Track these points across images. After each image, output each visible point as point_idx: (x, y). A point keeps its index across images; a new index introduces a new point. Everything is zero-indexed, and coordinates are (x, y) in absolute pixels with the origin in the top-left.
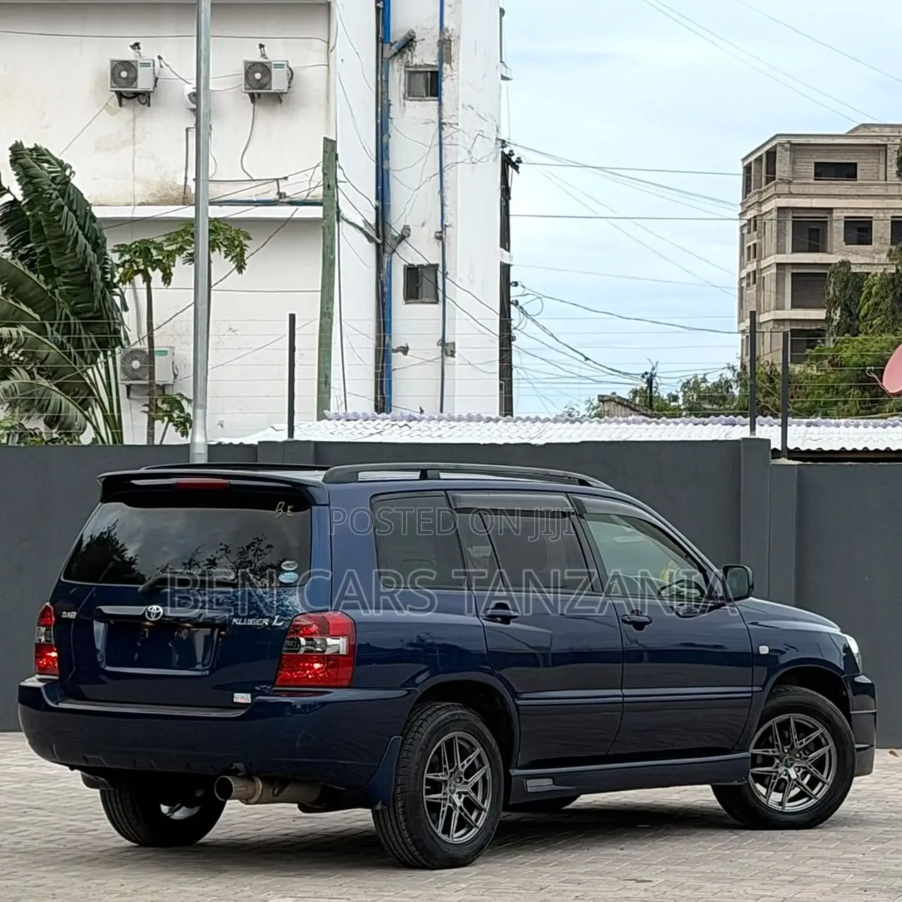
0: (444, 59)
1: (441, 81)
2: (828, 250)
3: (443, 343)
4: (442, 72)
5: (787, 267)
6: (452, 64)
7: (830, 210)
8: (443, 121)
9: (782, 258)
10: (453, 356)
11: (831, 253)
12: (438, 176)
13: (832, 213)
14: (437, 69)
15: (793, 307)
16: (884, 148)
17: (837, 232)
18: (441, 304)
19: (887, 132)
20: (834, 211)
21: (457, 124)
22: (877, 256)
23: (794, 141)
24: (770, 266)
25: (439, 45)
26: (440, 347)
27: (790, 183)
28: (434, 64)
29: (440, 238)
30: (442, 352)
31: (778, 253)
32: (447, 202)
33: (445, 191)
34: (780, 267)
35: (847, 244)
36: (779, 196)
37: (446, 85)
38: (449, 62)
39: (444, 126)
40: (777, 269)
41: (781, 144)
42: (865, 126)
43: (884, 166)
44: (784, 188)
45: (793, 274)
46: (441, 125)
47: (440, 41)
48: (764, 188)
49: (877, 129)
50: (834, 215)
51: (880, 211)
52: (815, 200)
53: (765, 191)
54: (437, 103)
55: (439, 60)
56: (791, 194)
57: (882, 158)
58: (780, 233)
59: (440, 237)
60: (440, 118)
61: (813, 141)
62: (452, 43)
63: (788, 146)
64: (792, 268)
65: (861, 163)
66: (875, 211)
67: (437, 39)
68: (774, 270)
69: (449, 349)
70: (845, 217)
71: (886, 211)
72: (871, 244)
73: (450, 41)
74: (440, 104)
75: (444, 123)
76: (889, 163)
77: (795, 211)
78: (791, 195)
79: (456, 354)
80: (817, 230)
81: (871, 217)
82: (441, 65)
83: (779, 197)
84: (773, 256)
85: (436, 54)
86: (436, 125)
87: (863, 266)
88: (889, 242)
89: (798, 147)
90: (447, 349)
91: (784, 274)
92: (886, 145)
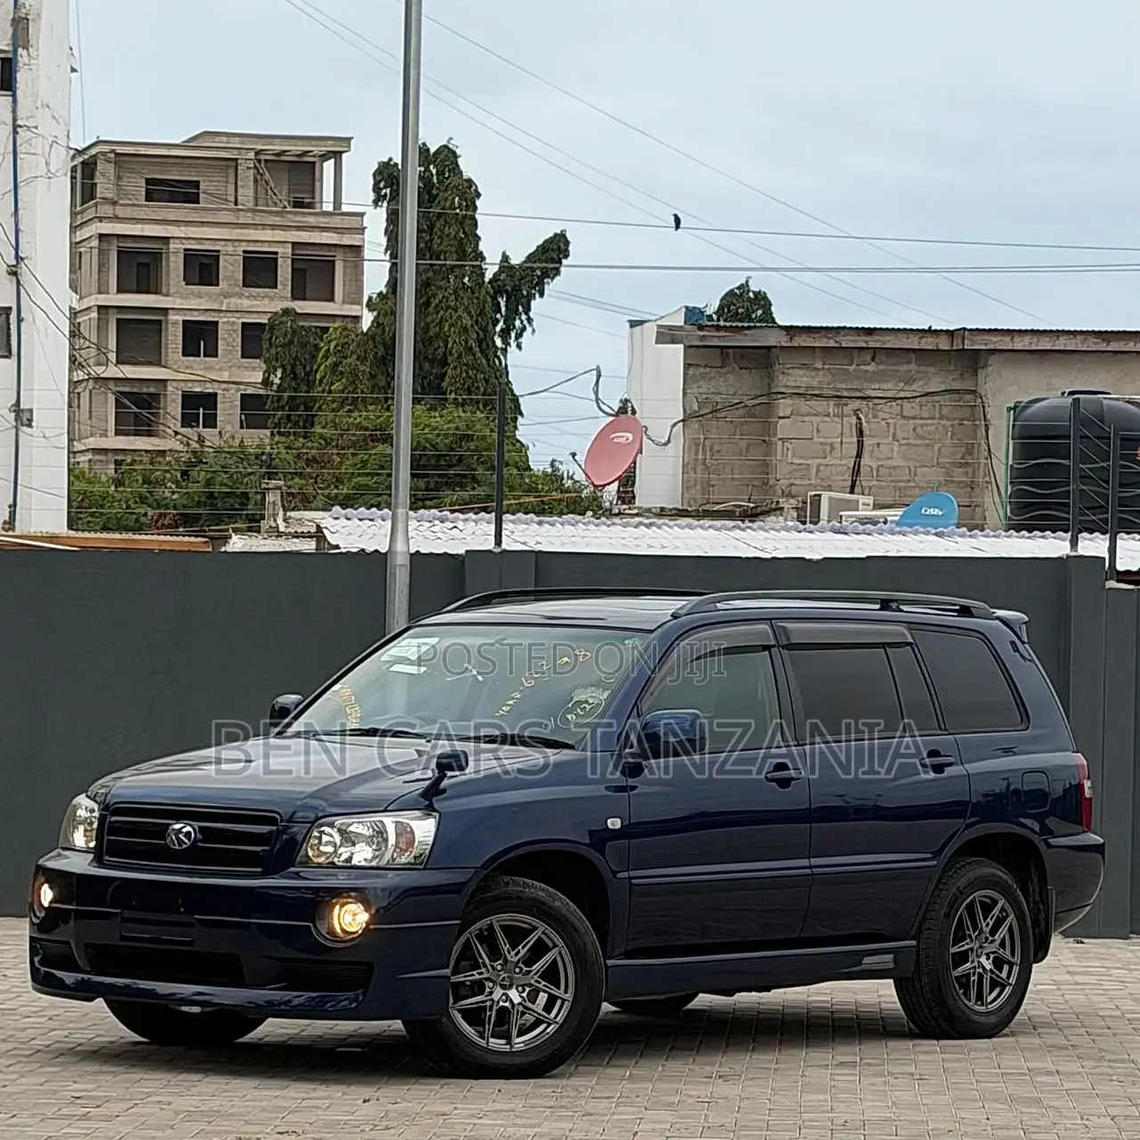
0: (21, 43)
1: (16, 72)
2: (164, 291)
3: (17, 409)
4: (17, 61)
5: (110, 310)
6: (30, 49)
7: (166, 240)
8: (19, 122)
9: (104, 300)
10: (30, 426)
11: (167, 295)
12: (12, 193)
13: (168, 244)
14: (10, 56)
15: (119, 362)
16: (232, 163)
17: (175, 266)
18: (14, 358)
19: (236, 143)
20: (171, 241)
21: (36, 127)
22: (225, 301)
23: (120, 150)
24: (89, 308)
25: (12, 25)
26: (13, 415)
27: (115, 203)
28: (7, 48)
29: (15, 274)
30: (16, 420)
31: (99, 293)
32: (21, 227)
33: (20, 212)
34: (103, 311)
35: (187, 284)
36: (101, 219)
37: (22, 77)
38: (26, 47)
39: (19, 130)
40: (99, 313)
41: (104, 154)
42: (206, 133)
43: (233, 186)
44: (106, 210)
45: (118, 319)
46: (15, 127)
47: (13, 20)
48: (79, 209)
49: (224, 139)
50: (171, 246)
51: (229, 243)
52: (146, 227)
53: (82, 212)
54: (11, 98)
55: (13, 44)
56: (116, 217)
57: (232, 179)
58: (103, 266)
59: (13, 273)
60: (15, 120)
61: (143, 151)
62: (30, 22)
63: (112, 155)
64: (118, 313)
65: (204, 181)
66: (223, 243)
67: (11, 17)
68: (94, 315)
69: (25, 416)
70: (185, 250)
71: (237, 244)
72: (218, 285)
73: (28, 20)
74: (15, 101)
75: (20, 126)
76: (240, 183)
77: (120, 239)
78: (116, 219)
79: (34, 424)
80: (147, 265)
81: (218, 251)
82: (15, 51)
83: (101, 221)
84: (93, 297)
85: (10, 36)
86: (10, 128)
87: (208, 313)
88: (241, 284)
89: (125, 158)
90: (22, 417)
91: (108, 320)
92: (237, 159)
